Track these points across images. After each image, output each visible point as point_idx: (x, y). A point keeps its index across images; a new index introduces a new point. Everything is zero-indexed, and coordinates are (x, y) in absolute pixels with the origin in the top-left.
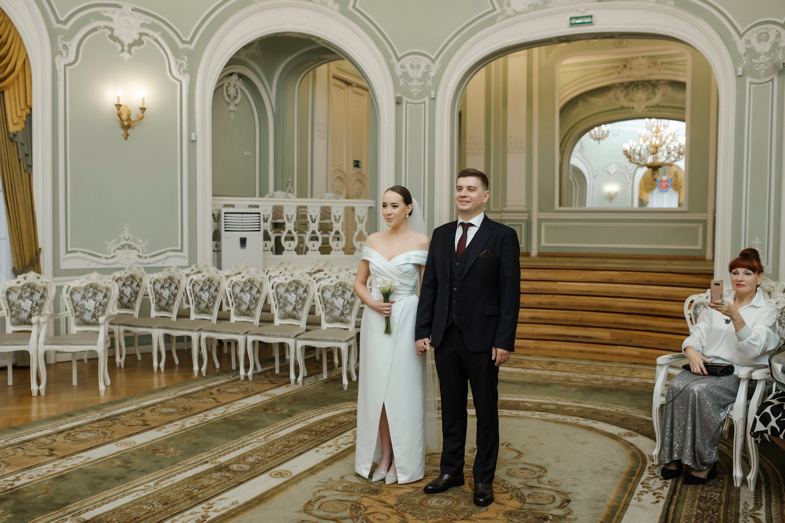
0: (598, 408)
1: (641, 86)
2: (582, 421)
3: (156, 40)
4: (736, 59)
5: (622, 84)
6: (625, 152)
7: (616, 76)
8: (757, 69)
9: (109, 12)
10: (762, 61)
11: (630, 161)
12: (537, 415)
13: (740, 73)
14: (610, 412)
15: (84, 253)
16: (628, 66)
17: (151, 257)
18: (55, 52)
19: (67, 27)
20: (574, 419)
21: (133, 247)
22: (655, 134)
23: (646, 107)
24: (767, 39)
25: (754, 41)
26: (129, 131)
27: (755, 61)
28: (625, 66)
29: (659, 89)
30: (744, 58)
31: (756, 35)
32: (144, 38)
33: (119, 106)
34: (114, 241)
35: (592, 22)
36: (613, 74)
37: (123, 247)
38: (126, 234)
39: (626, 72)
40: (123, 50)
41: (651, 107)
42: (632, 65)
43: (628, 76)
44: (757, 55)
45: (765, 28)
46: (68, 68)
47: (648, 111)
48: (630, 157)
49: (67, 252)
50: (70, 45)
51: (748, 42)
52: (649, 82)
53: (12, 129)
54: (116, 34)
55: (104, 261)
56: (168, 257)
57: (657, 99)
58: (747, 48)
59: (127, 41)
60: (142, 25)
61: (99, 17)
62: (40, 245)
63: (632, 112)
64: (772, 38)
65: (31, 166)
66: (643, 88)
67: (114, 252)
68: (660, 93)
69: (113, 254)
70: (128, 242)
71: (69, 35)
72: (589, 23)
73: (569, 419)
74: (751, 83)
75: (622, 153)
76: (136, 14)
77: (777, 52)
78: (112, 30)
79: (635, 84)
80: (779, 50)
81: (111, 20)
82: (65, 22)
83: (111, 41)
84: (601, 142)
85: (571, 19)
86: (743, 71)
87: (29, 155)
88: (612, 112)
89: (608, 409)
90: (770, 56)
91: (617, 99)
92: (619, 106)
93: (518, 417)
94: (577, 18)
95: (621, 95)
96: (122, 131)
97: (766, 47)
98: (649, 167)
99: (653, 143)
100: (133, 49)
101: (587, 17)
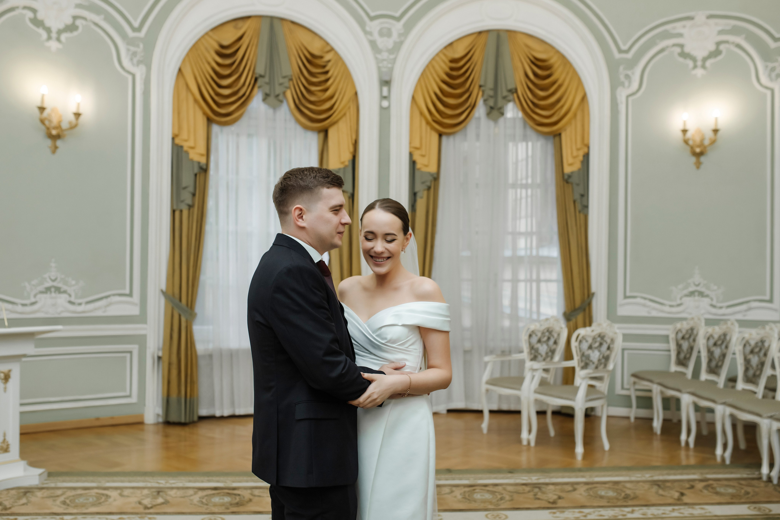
3: (739, 46)
9: (678, 27)
15: (645, 299)
17: (729, 307)
18: (615, 84)
19: (630, 55)
21: (705, 294)
26: (702, 159)
32: (722, 47)
33: (685, 131)
34: (681, 286)
37: (692, 294)
38: (697, 278)
40: (695, 67)
46: (630, 99)
49: (626, 297)
50: (633, 74)
53: (568, 170)
54: (687, 50)
55: (667, 309)
56: (750, 309)
59: (700, 54)
60: (721, 32)
61: (667, 35)
62: (593, 289)
65: (586, 207)
67: (681, 299)
69: (679, 302)
70: (698, 288)
71: (632, 64)
76: (712, 21)
78: (682, 46)
81: (680, 35)
82: (627, 52)
83: (681, 60)
87: (585, 195)
96: (693, 159)
100: (708, 63)
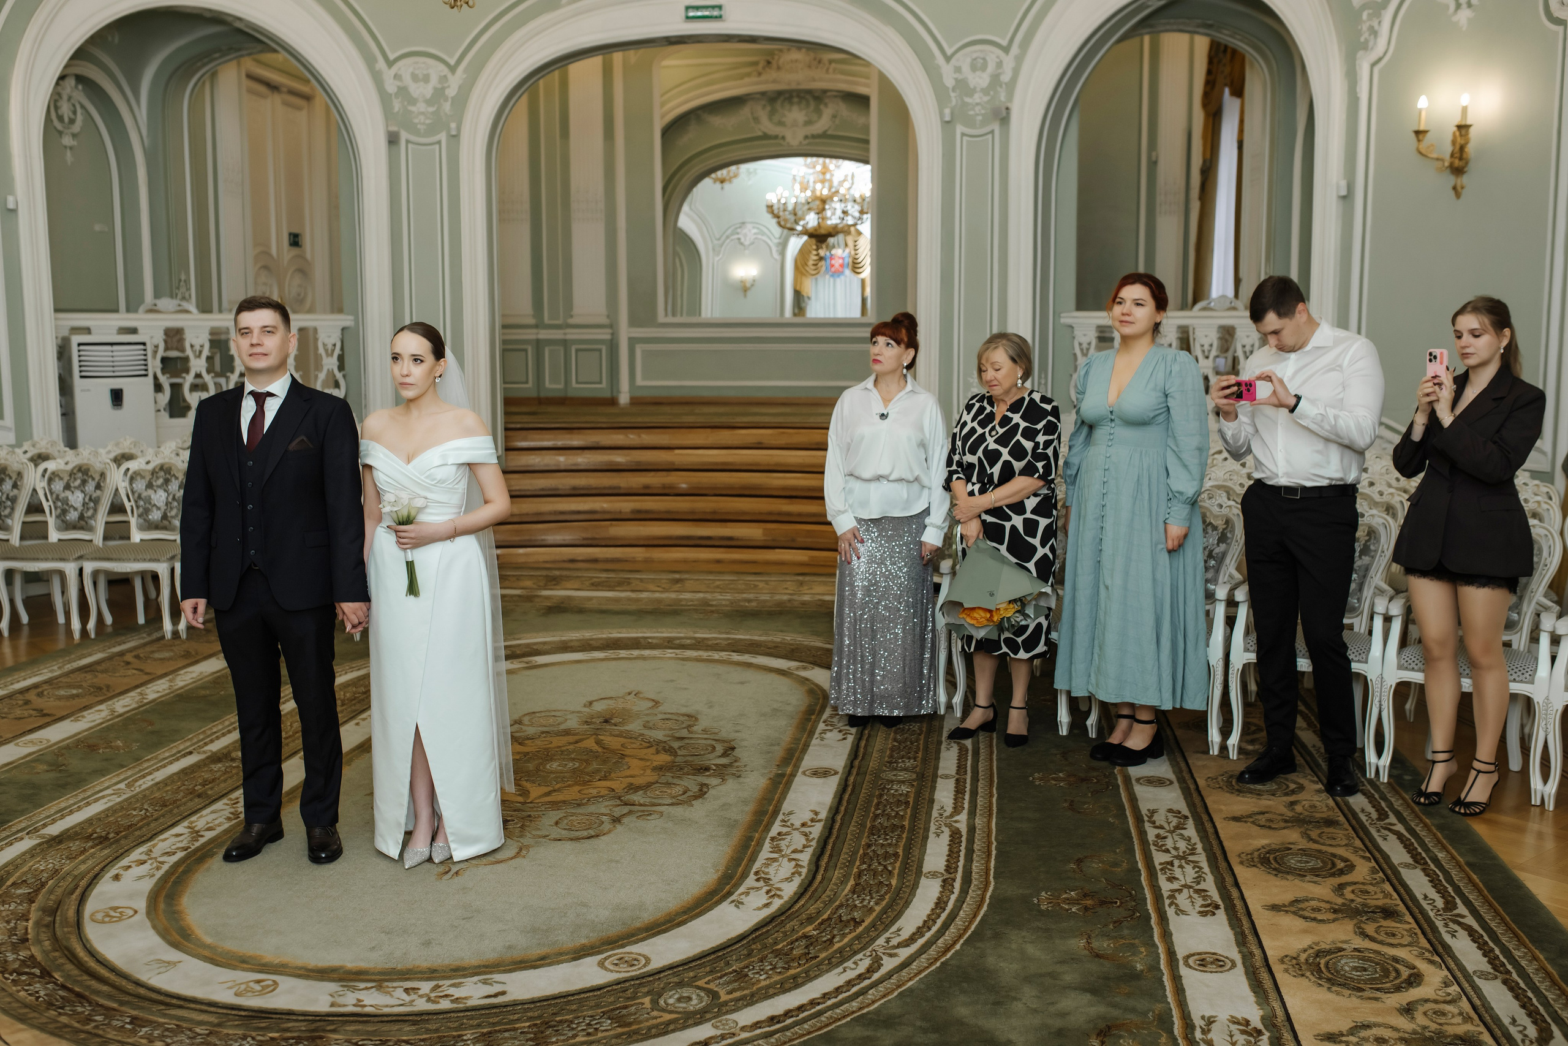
0: (756, 638)
1: (796, 100)
2: (736, 657)
4: (941, 93)
5: (763, 94)
6: (770, 208)
7: (754, 79)
8: (971, 113)
10: (978, 101)
11: (779, 223)
12: (670, 653)
13: (947, 118)
14: (772, 642)
16: (774, 62)
20: (724, 655)
22: (821, 177)
23: (806, 137)
24: (984, 68)
25: (966, 69)
27: (967, 100)
28: (769, 63)
29: (826, 105)
30: (952, 94)
31: (969, 60)
35: (720, 17)
36: (749, 75)
39: (772, 74)
41: (814, 137)
42: (781, 61)
43: (774, 81)
44: (971, 92)
45: (981, 51)
47: (808, 144)
48: (778, 217)
51: (958, 70)
52: (809, 92)
57: (823, 124)
58: (956, 79)
63: (781, 145)
64: (991, 68)
66: (799, 103)
68: (827, 112)
72: (716, 17)
73: (716, 656)
74: (963, 135)
75: (765, 209)
77: (999, 89)
79: (787, 95)
80: (1001, 86)
84: (726, 185)
85: (688, 8)
86: (952, 114)
88: (748, 144)
89: (770, 638)
90: (988, 94)
91: (756, 120)
92: (760, 134)
93: (644, 658)
94: (697, 8)
95: (763, 115)
97: (980, 80)
98: (811, 235)
99: (818, 194)
101: (713, 7)
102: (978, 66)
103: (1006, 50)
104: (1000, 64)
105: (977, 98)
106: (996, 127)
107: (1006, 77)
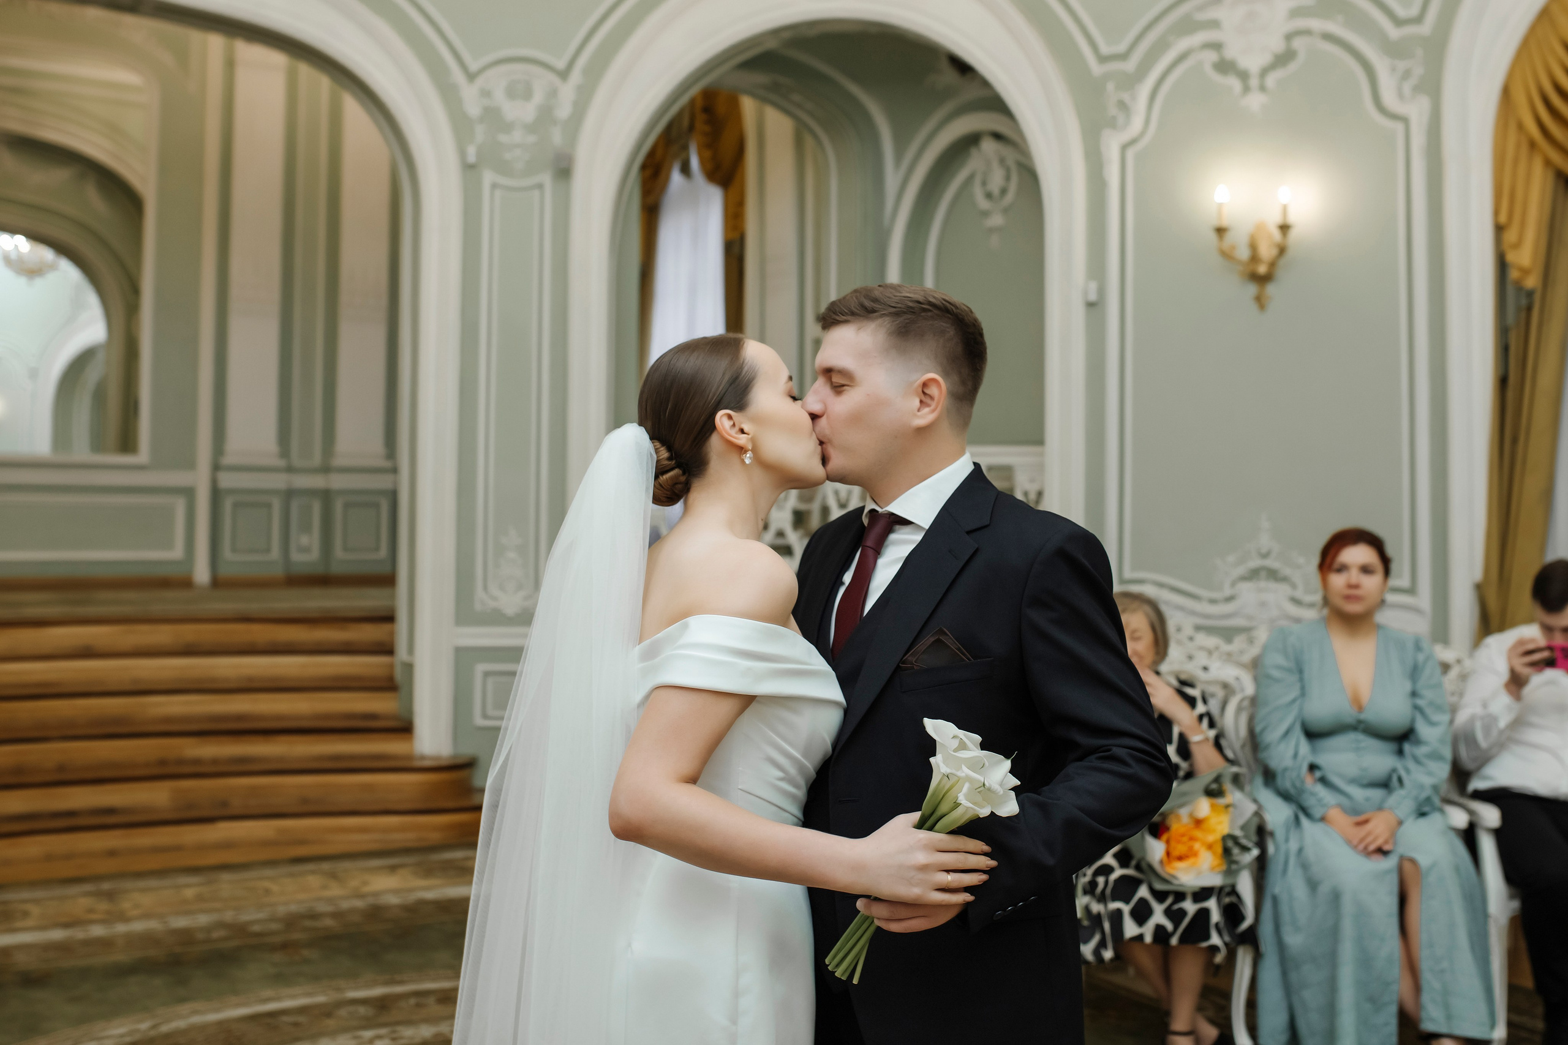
4: (461, 125)
8: (507, 156)
10: (518, 141)
13: (472, 158)
24: (528, 95)
25: (500, 94)
27: (503, 138)
30: (478, 128)
31: (504, 82)
44: (508, 127)
45: (524, 72)
51: (486, 93)
58: (483, 107)
64: (538, 97)
74: (494, 186)
77: (552, 127)
80: (555, 124)
86: (478, 154)
90: (535, 133)
97: (526, 112)
102: (520, 91)
103: (564, 75)
104: (553, 93)
105: (517, 136)
106: (546, 178)
107: (564, 111)
